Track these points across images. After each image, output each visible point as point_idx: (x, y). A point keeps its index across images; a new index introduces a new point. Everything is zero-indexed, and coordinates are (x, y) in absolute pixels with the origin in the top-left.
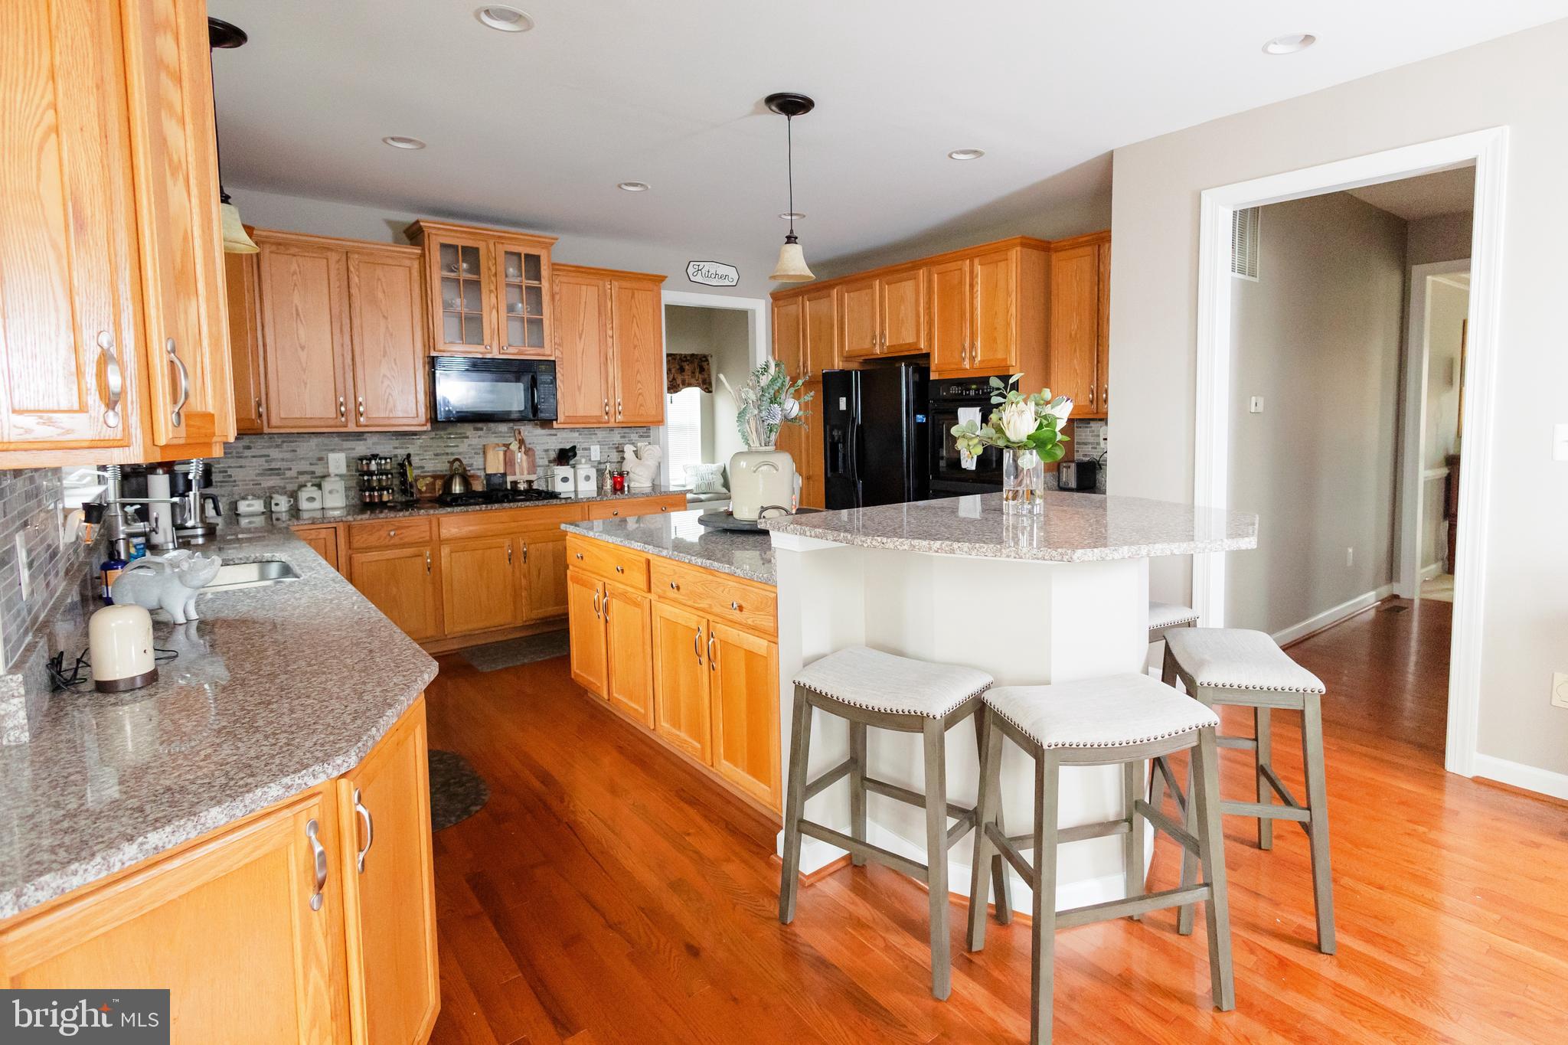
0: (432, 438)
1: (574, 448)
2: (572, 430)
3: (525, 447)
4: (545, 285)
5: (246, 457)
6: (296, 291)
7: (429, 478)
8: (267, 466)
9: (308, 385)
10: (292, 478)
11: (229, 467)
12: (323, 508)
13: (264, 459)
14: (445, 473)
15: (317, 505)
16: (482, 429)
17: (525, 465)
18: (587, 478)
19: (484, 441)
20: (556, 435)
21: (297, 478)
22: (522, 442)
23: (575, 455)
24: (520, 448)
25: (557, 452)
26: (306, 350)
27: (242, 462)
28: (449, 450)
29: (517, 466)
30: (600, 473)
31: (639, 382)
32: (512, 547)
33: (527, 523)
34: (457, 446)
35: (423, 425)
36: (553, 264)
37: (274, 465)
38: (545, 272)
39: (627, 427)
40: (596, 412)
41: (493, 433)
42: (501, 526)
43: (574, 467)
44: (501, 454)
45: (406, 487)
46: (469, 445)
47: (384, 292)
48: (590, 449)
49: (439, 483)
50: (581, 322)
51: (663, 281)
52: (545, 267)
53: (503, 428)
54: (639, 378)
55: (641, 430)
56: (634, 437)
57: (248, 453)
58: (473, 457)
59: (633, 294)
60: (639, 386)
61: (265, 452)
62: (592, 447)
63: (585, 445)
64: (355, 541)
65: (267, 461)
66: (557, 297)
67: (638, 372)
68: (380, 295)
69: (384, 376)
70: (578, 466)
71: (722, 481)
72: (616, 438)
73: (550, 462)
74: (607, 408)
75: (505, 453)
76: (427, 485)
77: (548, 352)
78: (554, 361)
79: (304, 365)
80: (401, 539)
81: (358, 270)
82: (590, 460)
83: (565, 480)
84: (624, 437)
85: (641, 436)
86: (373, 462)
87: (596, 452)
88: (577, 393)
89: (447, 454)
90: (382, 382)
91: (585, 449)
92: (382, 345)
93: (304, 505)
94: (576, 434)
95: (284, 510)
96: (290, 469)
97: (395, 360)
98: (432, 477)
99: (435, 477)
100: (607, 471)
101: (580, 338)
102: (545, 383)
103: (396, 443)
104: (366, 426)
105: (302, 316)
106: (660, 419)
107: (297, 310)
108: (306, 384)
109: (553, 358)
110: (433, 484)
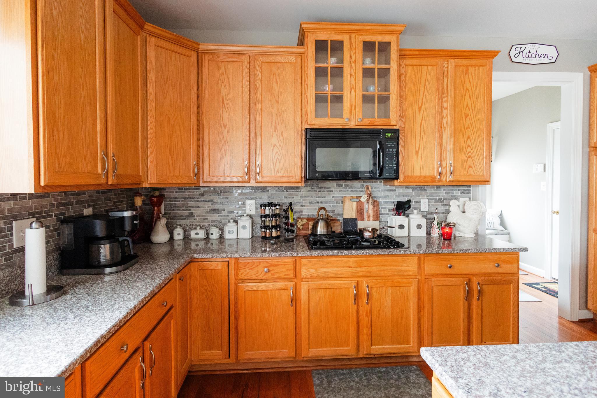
0: (309, 191)
1: (409, 201)
2: (407, 187)
3: (372, 199)
4: (393, 66)
5: (201, 201)
6: (223, 87)
7: (305, 220)
8: (212, 207)
9: (227, 152)
10: (225, 216)
11: (192, 207)
12: (238, 238)
13: (210, 203)
14: (314, 217)
15: (234, 236)
16: (342, 185)
17: (371, 213)
18: (419, 227)
19: (342, 194)
20: (394, 190)
21: (228, 216)
22: (370, 196)
23: (409, 207)
24: (368, 200)
25: (396, 204)
26: (227, 128)
27: (199, 204)
28: (320, 200)
29: (365, 214)
30: (430, 222)
31: (469, 146)
32: (357, 287)
33: (370, 268)
34: (324, 197)
35: (298, 182)
36: (401, 50)
37: (216, 207)
38: (394, 54)
39: (453, 185)
40: (428, 173)
41: (349, 188)
42: (349, 270)
43: (408, 216)
44: (354, 204)
45: (289, 227)
46: (333, 197)
47: (277, 83)
48: (420, 202)
49: (311, 223)
50: (421, 97)
51: (495, 56)
52: (395, 51)
53: (356, 184)
54: (469, 142)
55: (462, 188)
56: (457, 193)
57: (202, 198)
58: (336, 206)
59: (467, 70)
60: (469, 150)
61: (211, 198)
62: (422, 200)
63: (417, 199)
64: (240, 273)
65: (212, 204)
66: (403, 77)
67: (469, 137)
68: (275, 85)
69: (275, 145)
70: (411, 216)
71: (499, 221)
72: (442, 193)
73: (389, 211)
74: (440, 169)
75: (358, 203)
76: (303, 225)
77: (394, 122)
78: (399, 129)
79: (225, 140)
80: (273, 274)
81: (261, 68)
82: (420, 210)
83: (401, 227)
84: (448, 193)
85: (463, 193)
86: (267, 208)
87: (425, 205)
88: (415, 157)
89: (318, 202)
90: (273, 150)
91: (417, 202)
92: (274, 123)
93: (227, 236)
94: (410, 190)
95: (215, 238)
96: (224, 210)
97: (282, 133)
98: (307, 219)
99: (309, 219)
100: (435, 222)
101: (420, 111)
102: (389, 148)
103: (286, 194)
104: (261, 182)
105: (225, 104)
106: (487, 179)
107: (223, 100)
108: (226, 152)
109: (397, 127)
110: (307, 224)
